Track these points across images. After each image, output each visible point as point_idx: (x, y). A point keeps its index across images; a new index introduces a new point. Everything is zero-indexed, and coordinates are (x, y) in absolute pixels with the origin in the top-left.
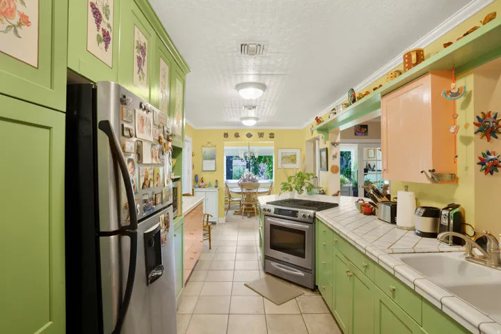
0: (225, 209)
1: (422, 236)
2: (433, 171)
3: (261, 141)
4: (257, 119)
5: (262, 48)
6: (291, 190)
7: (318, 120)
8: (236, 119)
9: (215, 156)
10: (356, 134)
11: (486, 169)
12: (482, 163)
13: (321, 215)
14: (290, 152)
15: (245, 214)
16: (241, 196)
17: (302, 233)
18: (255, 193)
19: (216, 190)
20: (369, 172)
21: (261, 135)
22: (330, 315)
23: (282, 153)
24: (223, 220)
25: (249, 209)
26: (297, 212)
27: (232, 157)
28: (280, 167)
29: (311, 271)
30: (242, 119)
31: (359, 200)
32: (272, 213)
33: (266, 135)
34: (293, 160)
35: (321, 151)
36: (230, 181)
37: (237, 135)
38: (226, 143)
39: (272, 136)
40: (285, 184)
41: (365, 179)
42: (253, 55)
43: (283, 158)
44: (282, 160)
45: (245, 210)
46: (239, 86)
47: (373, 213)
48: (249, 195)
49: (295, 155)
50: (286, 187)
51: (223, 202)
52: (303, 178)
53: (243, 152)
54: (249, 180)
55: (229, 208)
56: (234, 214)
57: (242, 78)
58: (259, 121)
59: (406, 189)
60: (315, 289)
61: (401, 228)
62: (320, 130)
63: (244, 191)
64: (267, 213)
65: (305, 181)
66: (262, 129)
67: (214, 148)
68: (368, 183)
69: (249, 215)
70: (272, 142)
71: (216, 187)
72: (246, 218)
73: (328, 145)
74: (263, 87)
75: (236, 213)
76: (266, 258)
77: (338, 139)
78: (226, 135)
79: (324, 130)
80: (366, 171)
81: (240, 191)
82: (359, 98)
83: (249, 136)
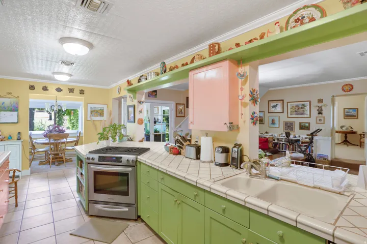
0: (30, 160)
1: (221, 166)
2: (232, 123)
3: (71, 96)
4: (70, 75)
5: (105, 6)
6: (107, 140)
7: (129, 83)
8: (48, 73)
9: (18, 107)
10: (149, 96)
11: (253, 122)
12: (252, 119)
13: (141, 158)
14: (98, 107)
15: (53, 163)
16: (48, 146)
17: (126, 175)
18: (64, 143)
19: (19, 142)
20: (157, 123)
21: (71, 91)
22: (155, 237)
23: (91, 107)
24: (28, 172)
25: (57, 158)
26: (121, 158)
27: (34, 109)
28: (89, 119)
29: (134, 205)
30: (54, 73)
31: (167, 144)
32: (96, 161)
33: (77, 91)
34: (101, 113)
35: (129, 107)
36: (33, 132)
37: (45, 89)
38: (31, 95)
39: (82, 92)
40: (101, 134)
41: (154, 129)
42: (94, 10)
43: (92, 112)
44: (91, 113)
45: (53, 159)
46: (63, 40)
47: (179, 153)
48: (56, 145)
49: (103, 110)
50: (103, 137)
51: (28, 154)
52: (115, 129)
53: (50, 105)
54: (55, 131)
55: (33, 159)
56: (39, 164)
57: (70, 32)
58: (72, 77)
59: (207, 135)
60: (138, 218)
61: (204, 162)
62: (130, 91)
63: (52, 141)
64: (91, 161)
65: (117, 131)
66: (73, 85)
67: (15, 99)
68: (156, 131)
69: (57, 164)
70: (82, 97)
71: (19, 139)
72: (54, 166)
73: (135, 102)
74: (90, 45)
75: (41, 163)
76: (90, 202)
77: (143, 99)
78: (32, 87)
79: (133, 91)
80: (155, 122)
81: (46, 142)
82: (171, 70)
83: (59, 90)
